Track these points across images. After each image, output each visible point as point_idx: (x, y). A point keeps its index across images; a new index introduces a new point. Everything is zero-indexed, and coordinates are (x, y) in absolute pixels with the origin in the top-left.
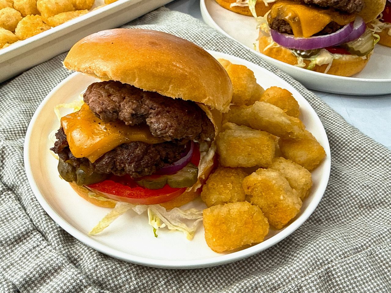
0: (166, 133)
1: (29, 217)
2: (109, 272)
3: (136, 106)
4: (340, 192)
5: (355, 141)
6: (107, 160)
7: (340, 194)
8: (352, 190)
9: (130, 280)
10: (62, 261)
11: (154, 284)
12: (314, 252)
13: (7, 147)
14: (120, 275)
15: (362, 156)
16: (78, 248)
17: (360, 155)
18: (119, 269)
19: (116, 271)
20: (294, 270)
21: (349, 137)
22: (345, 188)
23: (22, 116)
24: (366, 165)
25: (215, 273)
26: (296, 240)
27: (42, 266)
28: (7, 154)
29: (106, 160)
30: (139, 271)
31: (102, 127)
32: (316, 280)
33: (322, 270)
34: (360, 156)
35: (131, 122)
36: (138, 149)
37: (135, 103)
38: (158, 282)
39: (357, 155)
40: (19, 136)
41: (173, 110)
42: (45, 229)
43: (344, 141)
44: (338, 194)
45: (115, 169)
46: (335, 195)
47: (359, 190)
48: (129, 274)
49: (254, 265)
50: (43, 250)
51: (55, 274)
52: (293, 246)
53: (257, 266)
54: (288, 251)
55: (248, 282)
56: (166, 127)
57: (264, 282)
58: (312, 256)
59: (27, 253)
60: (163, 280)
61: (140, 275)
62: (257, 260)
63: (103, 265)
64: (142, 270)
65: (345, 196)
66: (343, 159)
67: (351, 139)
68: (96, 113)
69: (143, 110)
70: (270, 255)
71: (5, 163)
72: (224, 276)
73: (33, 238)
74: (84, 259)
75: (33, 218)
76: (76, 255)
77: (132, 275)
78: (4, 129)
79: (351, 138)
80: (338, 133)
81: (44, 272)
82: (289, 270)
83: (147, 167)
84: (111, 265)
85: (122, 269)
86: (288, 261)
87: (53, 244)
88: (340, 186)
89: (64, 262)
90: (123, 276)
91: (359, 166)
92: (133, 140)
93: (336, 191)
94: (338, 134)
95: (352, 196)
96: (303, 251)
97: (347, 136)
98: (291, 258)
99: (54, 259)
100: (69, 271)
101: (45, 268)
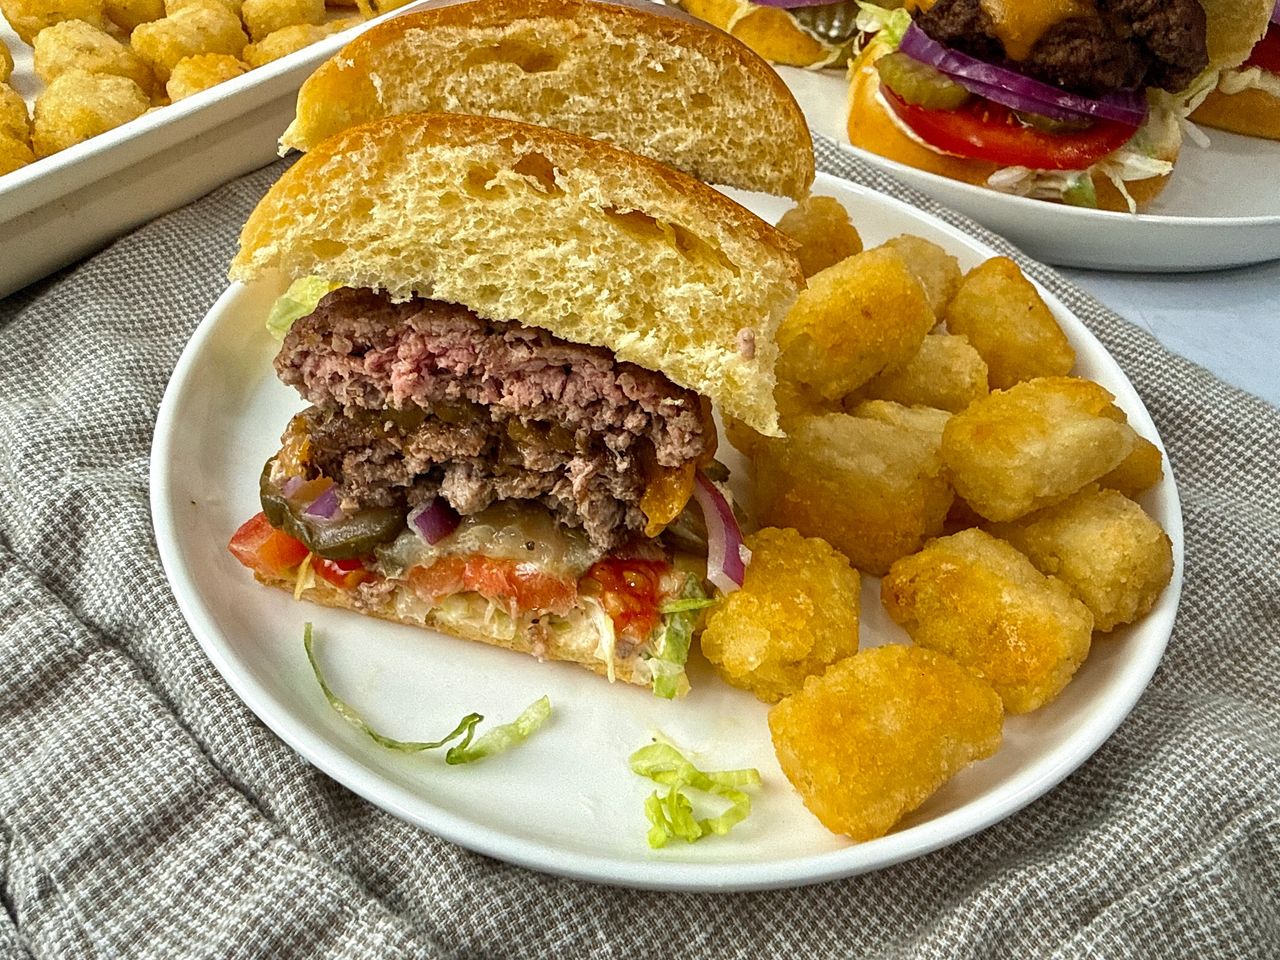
2: (513, 916)
4: (1204, 569)
5: (1215, 406)
7: (1206, 575)
9: (587, 942)
10: (337, 891)
11: (672, 946)
12: (1194, 771)
13: (86, 494)
14: (552, 923)
15: (1240, 455)
17: (1233, 450)
18: (548, 901)
19: (538, 910)
20: (1145, 839)
21: (1192, 397)
23: (126, 383)
24: (1258, 481)
27: (266, 920)
28: (90, 518)
30: (617, 906)
34: (1233, 455)
38: (683, 937)
39: (1225, 450)
40: (125, 450)
43: (1179, 408)
48: (585, 920)
51: (320, 946)
55: (996, 893)
57: (1052, 886)
58: (1190, 785)
60: (702, 928)
61: (622, 919)
65: (1221, 582)
67: (1199, 402)
71: (87, 551)
72: (902, 891)
77: (595, 921)
78: (68, 431)
79: (1198, 397)
80: (1155, 385)
81: (276, 943)
84: (515, 890)
85: (558, 903)
88: (1200, 551)
89: (345, 894)
90: (562, 927)
91: (1235, 484)
94: (1155, 390)
96: (1155, 772)
97: (1184, 392)
98: (1118, 798)
99: (307, 889)
100: (370, 931)
101: (277, 927)
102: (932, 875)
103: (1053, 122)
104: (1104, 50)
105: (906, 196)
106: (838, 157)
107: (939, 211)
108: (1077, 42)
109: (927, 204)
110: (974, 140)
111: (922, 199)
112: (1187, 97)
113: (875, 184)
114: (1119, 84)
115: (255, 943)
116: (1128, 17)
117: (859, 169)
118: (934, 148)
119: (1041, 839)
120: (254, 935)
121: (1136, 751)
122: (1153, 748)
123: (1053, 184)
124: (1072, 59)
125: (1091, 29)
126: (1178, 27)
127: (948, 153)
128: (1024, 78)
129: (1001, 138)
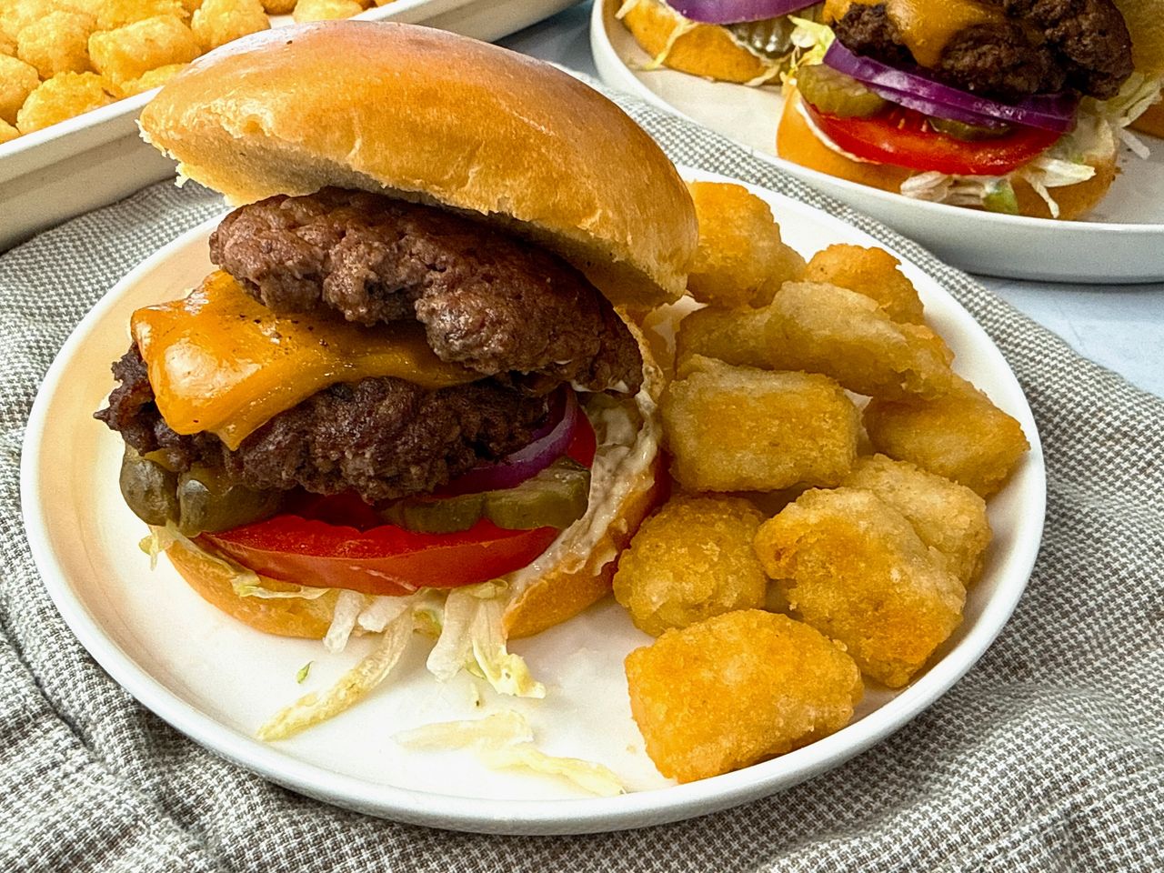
0: (481, 345)
1: (31, 671)
2: (302, 846)
3: (380, 259)
6: (280, 438)
8: (1124, 560)
10: (134, 807)
12: (1020, 754)
14: (341, 857)
16: (197, 772)
18: (340, 836)
19: (328, 843)
20: (955, 818)
22: (1099, 555)
24: (1157, 486)
25: (675, 847)
26: (949, 722)
27: (62, 826)
29: (278, 436)
30: (410, 848)
31: (268, 330)
32: (1036, 851)
33: (1055, 814)
35: (363, 310)
36: (387, 402)
37: (377, 248)
39: (1126, 453)
41: (503, 273)
42: (83, 706)
44: (1075, 574)
45: (308, 470)
46: (1067, 579)
47: (1145, 558)
48: (376, 857)
49: (810, 816)
50: (72, 777)
51: (110, 855)
52: (943, 744)
53: (820, 817)
54: (926, 759)
56: (483, 325)
58: (1012, 768)
59: (14, 788)
61: (414, 861)
62: (820, 799)
63: (281, 821)
64: (421, 844)
65: (1099, 581)
66: (1080, 468)
68: (247, 281)
69: (403, 272)
70: (865, 780)
72: (709, 858)
73: (40, 741)
74: (216, 808)
75: (43, 675)
76: (190, 795)
77: (385, 860)
80: (1056, 387)
81: (68, 847)
82: (935, 816)
83: (418, 462)
84: (309, 823)
85: (350, 839)
86: (929, 789)
87: (109, 759)
89: (141, 811)
90: (351, 862)
91: (1134, 488)
92: (368, 374)
93: (1067, 566)
95: (1122, 581)
96: (980, 754)
98: (940, 781)
99: (106, 803)
100: (158, 843)
101: (72, 833)
102: (744, 846)
103: (967, 127)
104: (1013, 55)
105: (817, 202)
106: (749, 164)
107: (850, 217)
108: (985, 48)
109: (839, 210)
110: (886, 146)
111: (834, 205)
112: (1126, 107)
113: (786, 190)
114: (1034, 89)
115: (48, 844)
116: (1041, 24)
117: (770, 175)
118: (850, 156)
119: (860, 819)
120: (49, 837)
121: (969, 736)
122: (986, 733)
123: (972, 190)
124: (979, 64)
125: (999, 35)
126: (1091, 32)
127: (863, 160)
128: (935, 84)
129: (915, 144)
